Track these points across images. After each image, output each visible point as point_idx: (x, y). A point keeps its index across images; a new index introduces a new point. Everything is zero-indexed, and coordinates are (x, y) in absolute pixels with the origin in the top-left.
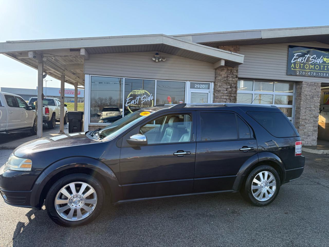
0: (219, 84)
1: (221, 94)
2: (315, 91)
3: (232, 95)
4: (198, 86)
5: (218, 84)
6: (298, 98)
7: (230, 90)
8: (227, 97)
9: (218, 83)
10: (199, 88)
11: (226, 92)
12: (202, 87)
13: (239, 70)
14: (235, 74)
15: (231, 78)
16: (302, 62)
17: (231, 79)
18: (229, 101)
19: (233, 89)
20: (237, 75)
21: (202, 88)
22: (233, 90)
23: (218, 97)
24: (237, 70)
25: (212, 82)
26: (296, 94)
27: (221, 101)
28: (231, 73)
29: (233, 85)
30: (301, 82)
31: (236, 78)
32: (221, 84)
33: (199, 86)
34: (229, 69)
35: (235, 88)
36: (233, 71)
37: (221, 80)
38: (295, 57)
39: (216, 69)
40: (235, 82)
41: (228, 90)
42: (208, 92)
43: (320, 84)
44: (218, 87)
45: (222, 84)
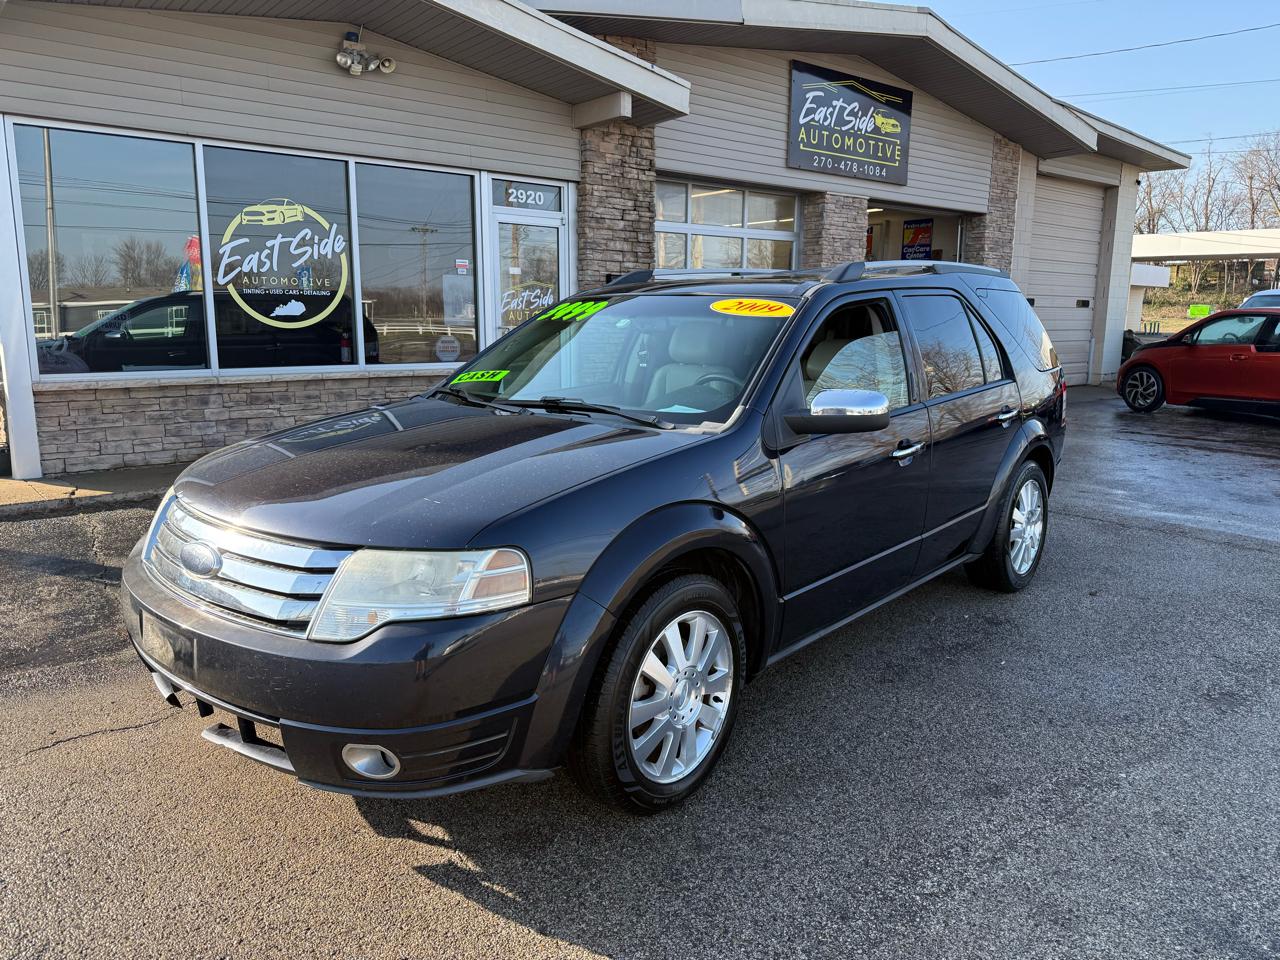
0: (598, 191)
1: (604, 232)
2: (855, 225)
3: (641, 238)
4: (522, 194)
5: (596, 193)
6: (812, 247)
7: (633, 216)
8: (626, 247)
9: (595, 187)
10: (525, 205)
11: (621, 224)
12: (535, 199)
13: (656, 139)
14: (645, 152)
15: (635, 171)
16: (826, 124)
17: (634, 174)
18: (632, 259)
19: (643, 214)
20: (651, 158)
21: (536, 206)
22: (644, 219)
23: (598, 245)
24: (651, 139)
25: (568, 181)
26: (802, 236)
27: (609, 258)
28: (634, 149)
29: (641, 199)
30: (820, 194)
31: (649, 170)
32: (604, 194)
33: (524, 197)
34: (627, 133)
35: (650, 211)
36: (639, 143)
37: (604, 177)
38: (808, 105)
39: (582, 130)
40: (647, 186)
41: (627, 217)
42: (557, 223)
43: (866, 202)
44: (595, 204)
45: (610, 194)
